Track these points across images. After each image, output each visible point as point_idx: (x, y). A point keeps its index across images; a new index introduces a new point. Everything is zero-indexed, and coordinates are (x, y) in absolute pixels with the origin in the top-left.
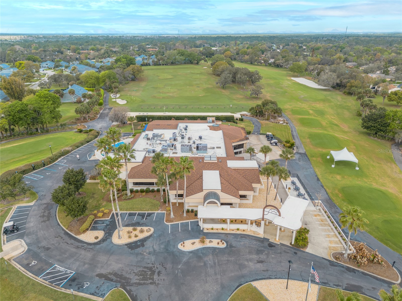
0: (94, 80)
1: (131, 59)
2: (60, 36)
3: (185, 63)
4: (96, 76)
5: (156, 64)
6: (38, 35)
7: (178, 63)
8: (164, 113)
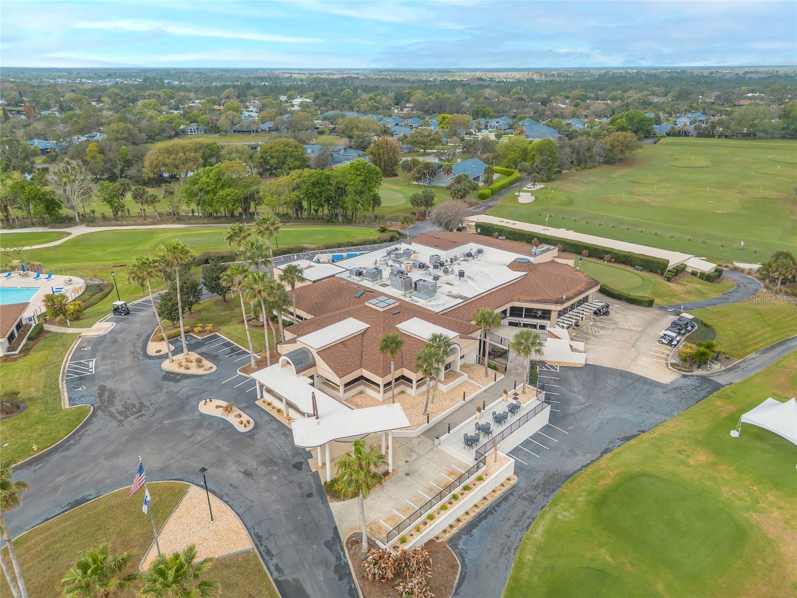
0: (518, 154)
1: (642, 120)
2: (589, 72)
3: (783, 137)
4: (523, 147)
5: (702, 134)
6: (550, 70)
7: (762, 135)
8: (544, 227)
